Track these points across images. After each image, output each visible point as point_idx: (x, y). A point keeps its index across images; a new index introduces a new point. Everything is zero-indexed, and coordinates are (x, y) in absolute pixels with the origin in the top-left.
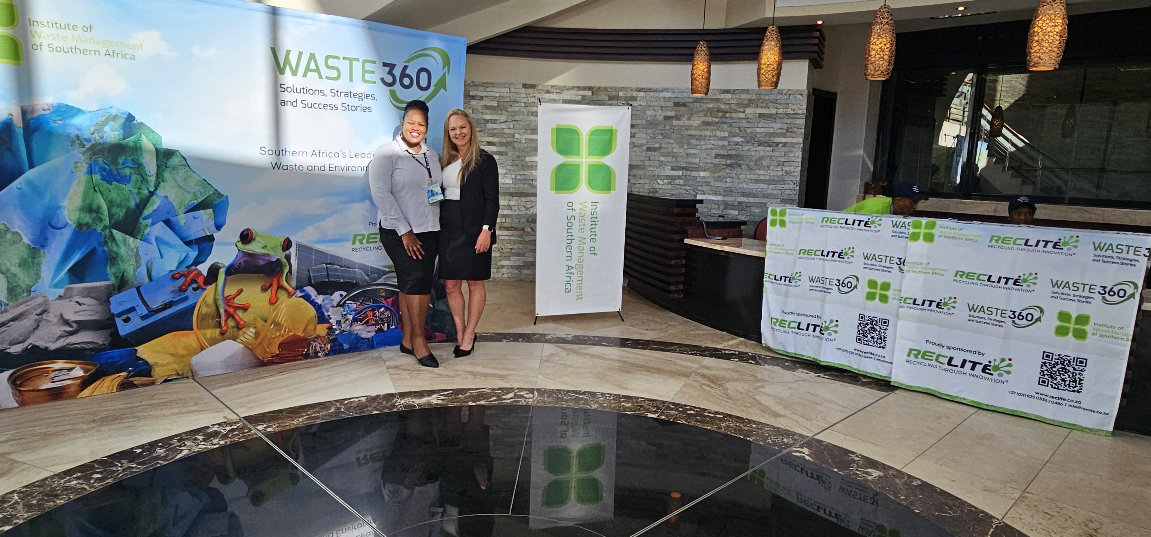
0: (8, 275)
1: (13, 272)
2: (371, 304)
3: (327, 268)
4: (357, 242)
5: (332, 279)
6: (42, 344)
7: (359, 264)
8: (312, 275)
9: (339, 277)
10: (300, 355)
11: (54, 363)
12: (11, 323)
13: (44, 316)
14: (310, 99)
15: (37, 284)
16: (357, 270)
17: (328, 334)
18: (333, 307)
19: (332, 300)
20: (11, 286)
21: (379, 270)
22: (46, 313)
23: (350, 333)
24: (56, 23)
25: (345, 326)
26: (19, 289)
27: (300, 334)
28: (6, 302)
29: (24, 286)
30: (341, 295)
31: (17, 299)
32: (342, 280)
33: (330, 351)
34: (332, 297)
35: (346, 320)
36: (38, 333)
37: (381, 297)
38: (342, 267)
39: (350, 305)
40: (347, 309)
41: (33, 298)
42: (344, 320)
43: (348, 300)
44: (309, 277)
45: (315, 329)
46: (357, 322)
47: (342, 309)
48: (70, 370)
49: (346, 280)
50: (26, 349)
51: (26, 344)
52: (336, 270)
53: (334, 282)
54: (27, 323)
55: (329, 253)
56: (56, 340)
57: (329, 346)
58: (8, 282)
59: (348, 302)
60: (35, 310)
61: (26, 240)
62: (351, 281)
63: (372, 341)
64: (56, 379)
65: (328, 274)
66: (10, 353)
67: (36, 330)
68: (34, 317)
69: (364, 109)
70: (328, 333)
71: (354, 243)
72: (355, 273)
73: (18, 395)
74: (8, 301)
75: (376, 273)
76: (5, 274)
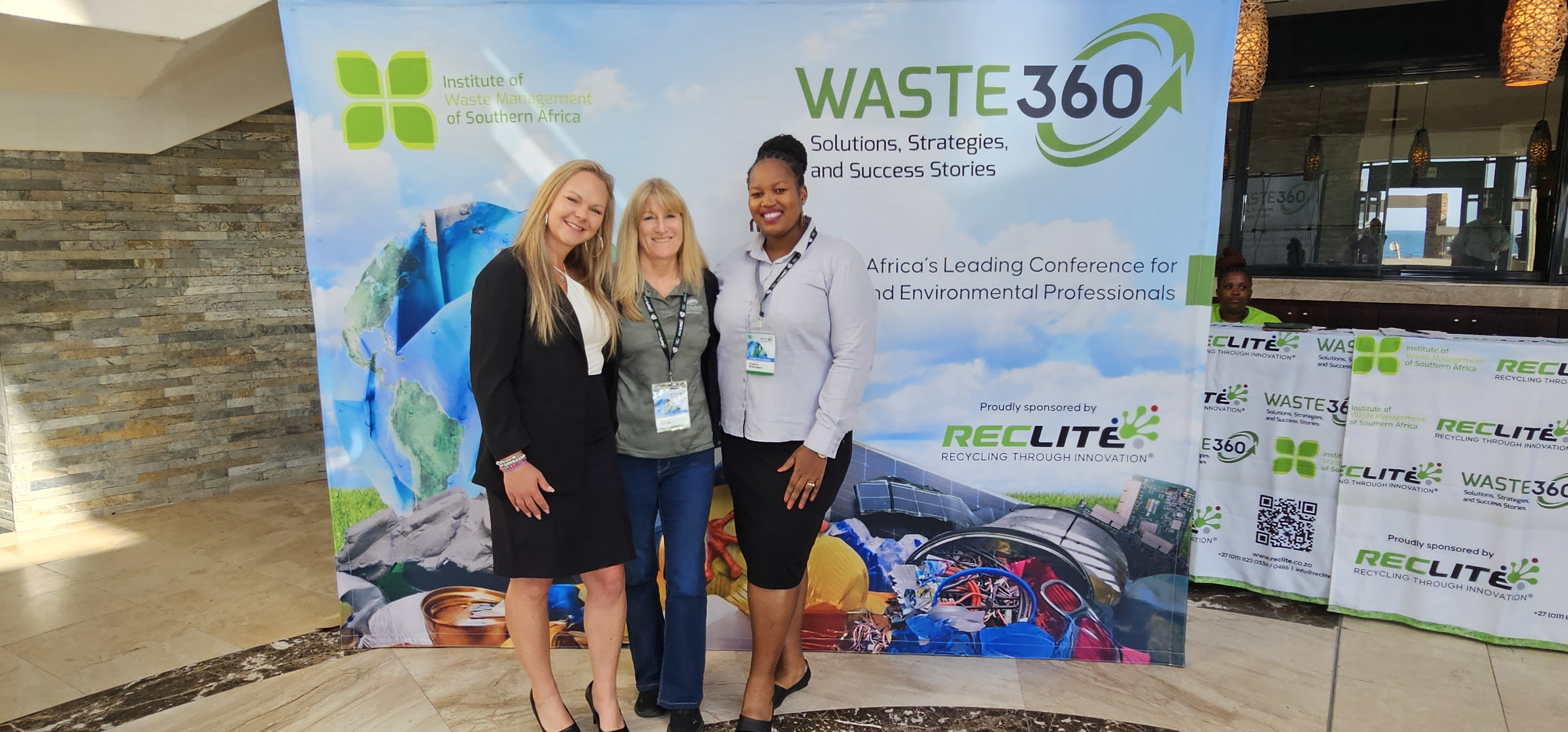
0: (421, 456)
1: (429, 454)
2: (979, 567)
3: (890, 486)
4: (954, 442)
5: (898, 510)
6: (460, 562)
7: (956, 485)
8: (860, 498)
9: (914, 507)
10: (836, 642)
11: (473, 590)
12: (425, 525)
13: (463, 519)
14: (867, 159)
15: (454, 474)
16: (950, 497)
17: (888, 612)
18: (900, 562)
19: (899, 550)
20: (424, 473)
21: (1000, 501)
22: (465, 516)
23: (933, 619)
24: (476, 79)
25: (923, 603)
26: (433, 477)
27: (836, 603)
28: (420, 496)
29: (439, 475)
30: (917, 542)
31: (431, 492)
32: (920, 515)
33: (891, 645)
34: (899, 543)
35: (926, 591)
36: (455, 544)
37: (999, 554)
38: (921, 487)
39: (933, 563)
40: (927, 570)
41: (449, 494)
42: (922, 590)
43: (930, 552)
44: (857, 500)
45: (864, 599)
46: (948, 598)
47: (917, 568)
48: (493, 604)
49: (929, 515)
50: (441, 566)
51: (441, 558)
52: (910, 493)
53: (903, 515)
54: (442, 528)
55: (896, 459)
56: (477, 558)
57: (889, 635)
58: (422, 467)
59: (929, 557)
60: (452, 511)
61: (441, 409)
62: (939, 517)
63: (978, 640)
64: (476, 615)
65: (892, 500)
66: (423, 568)
67: (453, 540)
68: (450, 521)
69: (976, 171)
70: (887, 609)
71: (947, 443)
72: (947, 502)
73: (432, 628)
74: (422, 493)
75: (992, 506)
76: (418, 455)
